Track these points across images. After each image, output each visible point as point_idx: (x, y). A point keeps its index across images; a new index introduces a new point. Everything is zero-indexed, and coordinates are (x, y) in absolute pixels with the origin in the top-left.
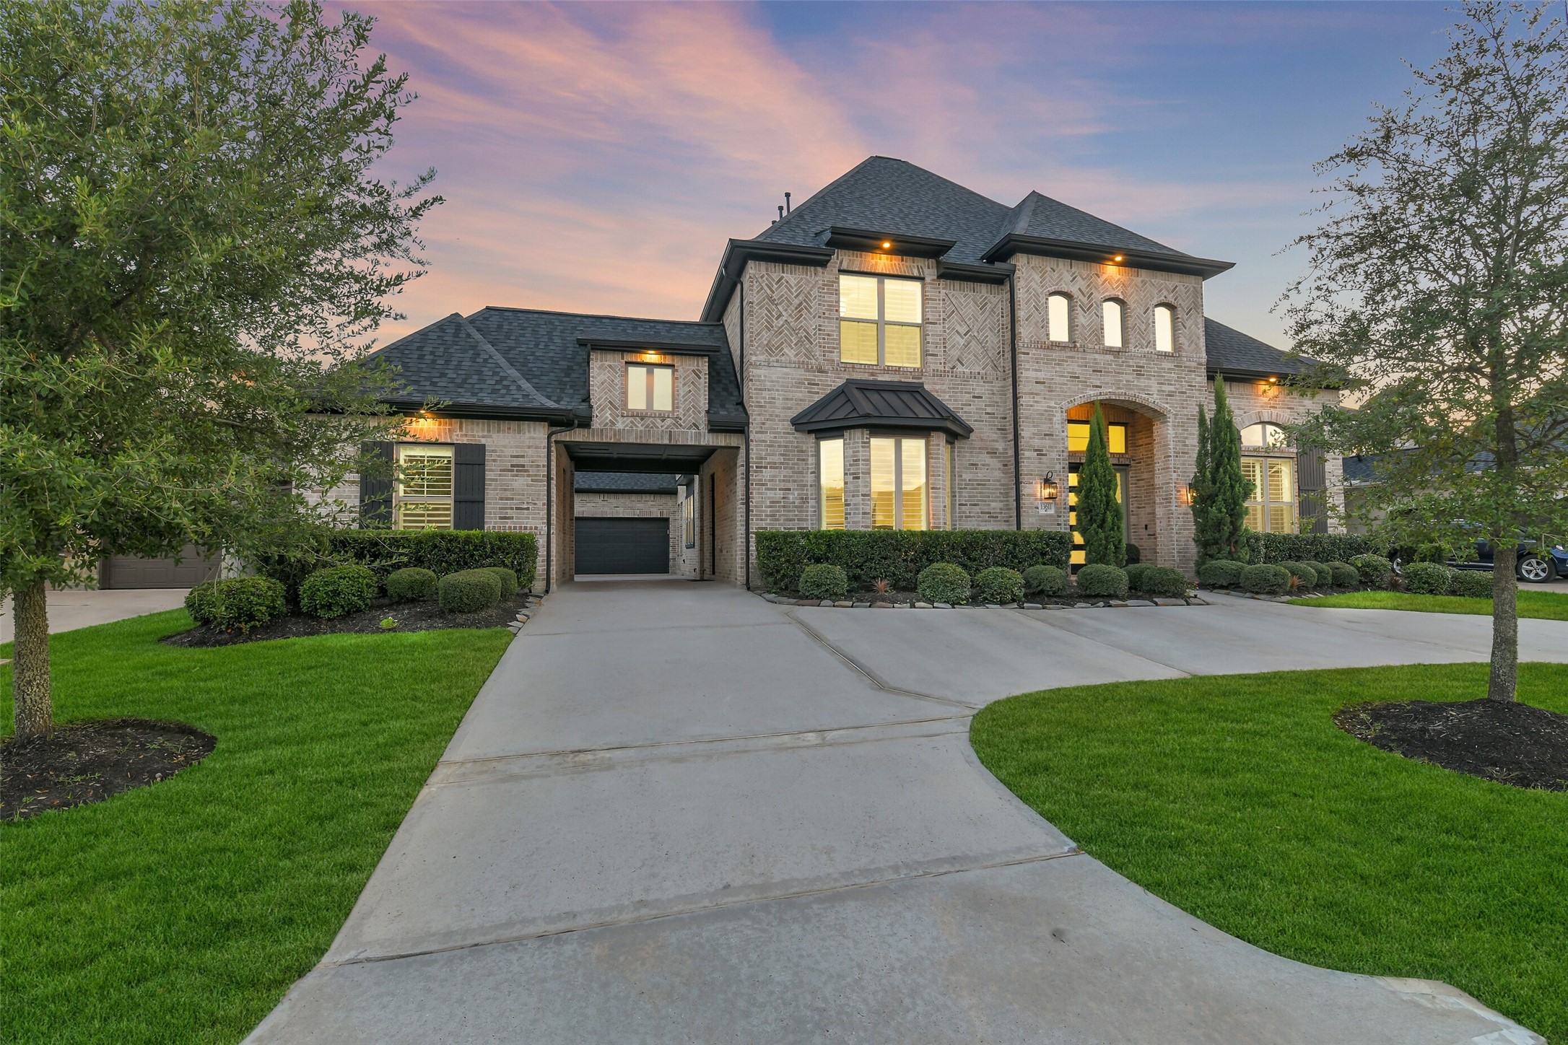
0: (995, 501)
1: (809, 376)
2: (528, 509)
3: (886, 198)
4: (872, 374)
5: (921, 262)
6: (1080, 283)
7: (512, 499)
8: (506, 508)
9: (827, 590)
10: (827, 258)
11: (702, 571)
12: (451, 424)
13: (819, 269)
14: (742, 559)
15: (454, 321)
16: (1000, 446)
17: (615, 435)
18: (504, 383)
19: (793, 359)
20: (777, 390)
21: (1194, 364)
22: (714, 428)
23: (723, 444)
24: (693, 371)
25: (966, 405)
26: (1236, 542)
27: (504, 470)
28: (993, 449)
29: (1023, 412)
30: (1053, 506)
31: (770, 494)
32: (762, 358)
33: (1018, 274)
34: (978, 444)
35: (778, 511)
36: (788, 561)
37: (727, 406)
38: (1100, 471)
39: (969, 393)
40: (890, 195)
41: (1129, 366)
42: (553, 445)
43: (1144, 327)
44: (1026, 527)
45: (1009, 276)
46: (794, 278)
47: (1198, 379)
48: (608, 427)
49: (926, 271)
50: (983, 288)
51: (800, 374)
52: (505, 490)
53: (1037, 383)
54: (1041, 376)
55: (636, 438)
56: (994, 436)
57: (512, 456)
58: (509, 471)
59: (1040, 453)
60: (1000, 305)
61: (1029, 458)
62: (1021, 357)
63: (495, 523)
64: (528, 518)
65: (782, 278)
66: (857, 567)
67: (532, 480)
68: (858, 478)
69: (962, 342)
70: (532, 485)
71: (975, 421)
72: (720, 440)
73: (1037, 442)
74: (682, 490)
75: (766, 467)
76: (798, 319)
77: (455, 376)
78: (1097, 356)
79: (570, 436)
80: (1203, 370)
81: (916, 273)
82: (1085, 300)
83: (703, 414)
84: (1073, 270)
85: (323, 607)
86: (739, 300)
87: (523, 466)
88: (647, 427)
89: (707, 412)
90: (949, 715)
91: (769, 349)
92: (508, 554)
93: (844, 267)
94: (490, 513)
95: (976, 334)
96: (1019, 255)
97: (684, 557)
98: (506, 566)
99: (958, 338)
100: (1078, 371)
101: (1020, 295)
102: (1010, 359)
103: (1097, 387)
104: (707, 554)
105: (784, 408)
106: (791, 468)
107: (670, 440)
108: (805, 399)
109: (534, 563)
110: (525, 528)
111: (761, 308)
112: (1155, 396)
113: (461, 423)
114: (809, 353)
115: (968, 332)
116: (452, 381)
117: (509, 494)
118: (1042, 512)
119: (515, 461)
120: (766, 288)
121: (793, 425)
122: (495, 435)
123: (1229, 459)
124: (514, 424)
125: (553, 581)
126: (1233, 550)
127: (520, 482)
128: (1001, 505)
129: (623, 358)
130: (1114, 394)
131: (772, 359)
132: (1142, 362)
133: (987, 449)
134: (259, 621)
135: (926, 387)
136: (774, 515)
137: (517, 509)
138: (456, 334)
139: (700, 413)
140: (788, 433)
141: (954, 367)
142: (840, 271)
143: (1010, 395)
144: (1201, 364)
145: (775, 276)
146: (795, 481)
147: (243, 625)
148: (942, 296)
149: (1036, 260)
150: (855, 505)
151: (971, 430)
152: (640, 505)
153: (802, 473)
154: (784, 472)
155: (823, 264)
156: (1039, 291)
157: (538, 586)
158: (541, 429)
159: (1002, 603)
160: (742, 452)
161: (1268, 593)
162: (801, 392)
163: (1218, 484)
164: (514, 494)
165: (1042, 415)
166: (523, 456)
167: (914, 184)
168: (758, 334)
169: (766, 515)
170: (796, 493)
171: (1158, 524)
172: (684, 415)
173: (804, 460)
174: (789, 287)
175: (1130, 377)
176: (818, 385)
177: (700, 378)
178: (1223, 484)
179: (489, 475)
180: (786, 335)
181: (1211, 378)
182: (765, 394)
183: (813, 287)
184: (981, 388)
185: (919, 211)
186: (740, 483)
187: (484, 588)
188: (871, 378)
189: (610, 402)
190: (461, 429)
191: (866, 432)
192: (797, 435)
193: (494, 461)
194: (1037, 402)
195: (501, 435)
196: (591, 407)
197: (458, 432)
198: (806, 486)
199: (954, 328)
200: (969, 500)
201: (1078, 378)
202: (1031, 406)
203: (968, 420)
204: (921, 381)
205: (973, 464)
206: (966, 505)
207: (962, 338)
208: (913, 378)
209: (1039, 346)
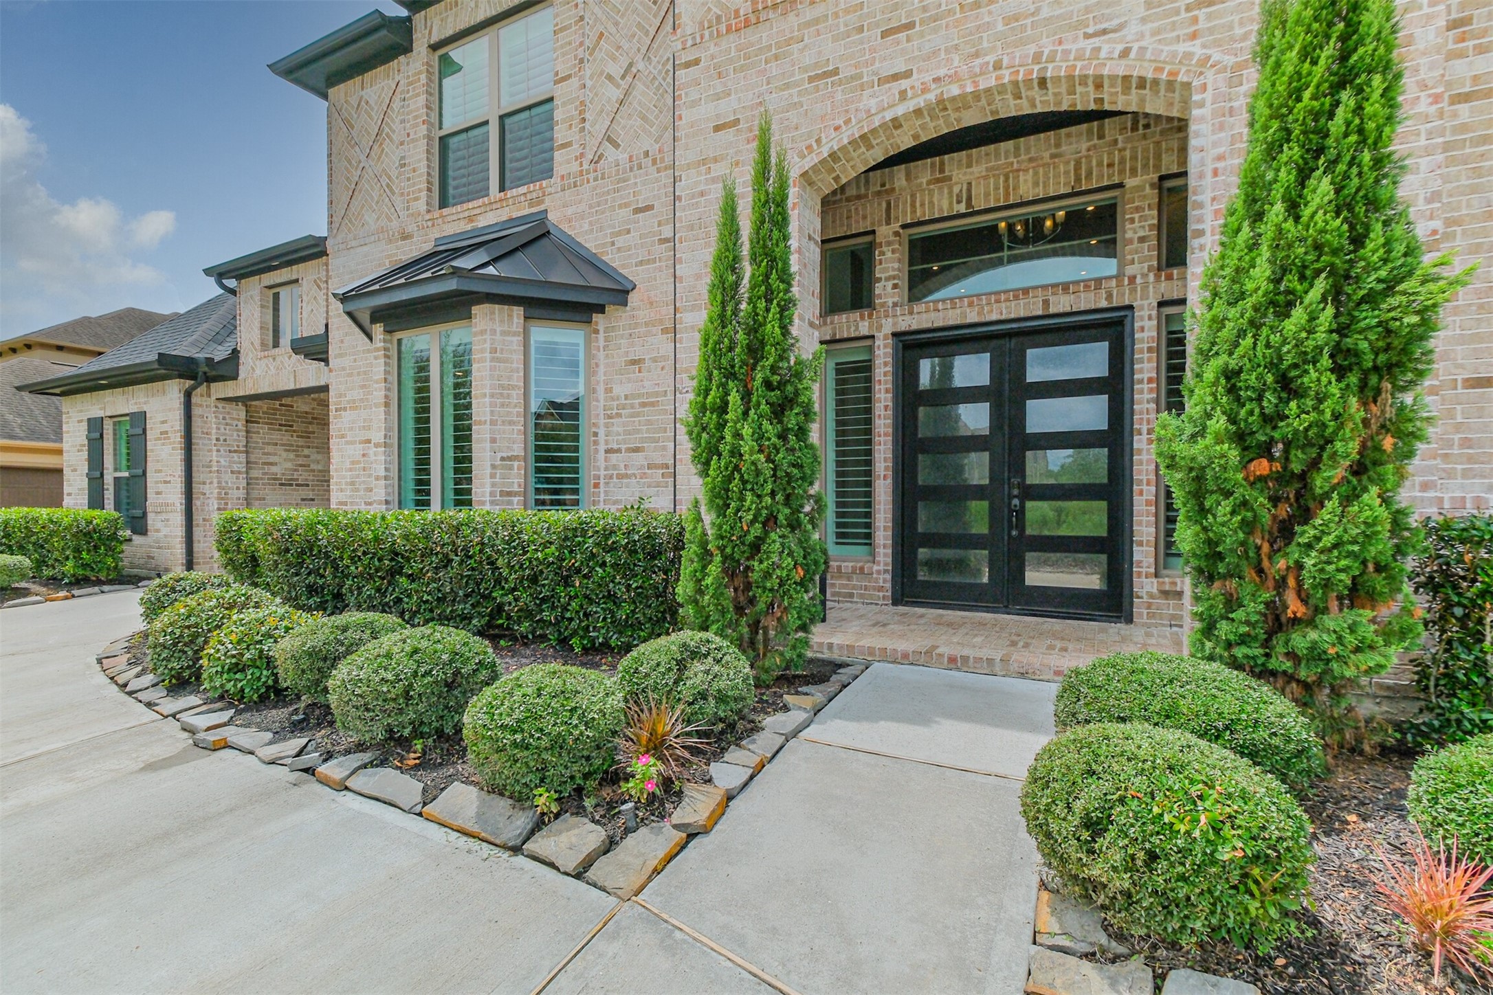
1: (391, 250)
2: (170, 482)
7: (162, 471)
8: (158, 482)
12: (128, 393)
13: (403, 59)
17: (254, 385)
19: (373, 227)
24: (315, 281)
25: (620, 233)
31: (351, 450)
32: (340, 238)
34: (643, 315)
39: (626, 205)
46: (374, 92)
48: (249, 375)
51: (381, 250)
52: (158, 461)
53: (717, 129)
55: (270, 385)
57: (161, 422)
58: (159, 439)
63: (153, 499)
65: (362, 98)
67: (172, 449)
69: (617, 96)
70: (172, 455)
76: (380, 157)
87: (167, 433)
88: (277, 368)
91: (349, 221)
93: (435, 38)
94: (150, 488)
95: (644, 66)
99: (610, 91)
106: (371, 407)
107: (295, 383)
110: (168, 505)
111: (340, 160)
113: (133, 391)
114: (391, 212)
117: (160, 466)
119: (163, 428)
120: (344, 125)
122: (151, 401)
124: (161, 385)
127: (165, 452)
131: (350, 236)
135: (550, 217)
137: (164, 482)
141: (599, 158)
142: (432, 47)
145: (355, 100)
148: (579, 12)
151: (630, 287)
154: (364, 414)
166: (166, 421)
168: (338, 203)
174: (369, 110)
177: (321, 290)
179: (149, 445)
180: (367, 191)
184: (651, 187)
189: (252, 343)
190: (133, 397)
193: (151, 429)
195: (154, 399)
196: (238, 352)
197: (132, 401)
199: (601, 74)
200: (625, 442)
201: (835, 72)
202: (702, 194)
203: (624, 266)
204: (542, 208)
205: (634, 362)
206: (619, 451)
207: (618, 86)
208: (531, 206)
209: (723, 28)
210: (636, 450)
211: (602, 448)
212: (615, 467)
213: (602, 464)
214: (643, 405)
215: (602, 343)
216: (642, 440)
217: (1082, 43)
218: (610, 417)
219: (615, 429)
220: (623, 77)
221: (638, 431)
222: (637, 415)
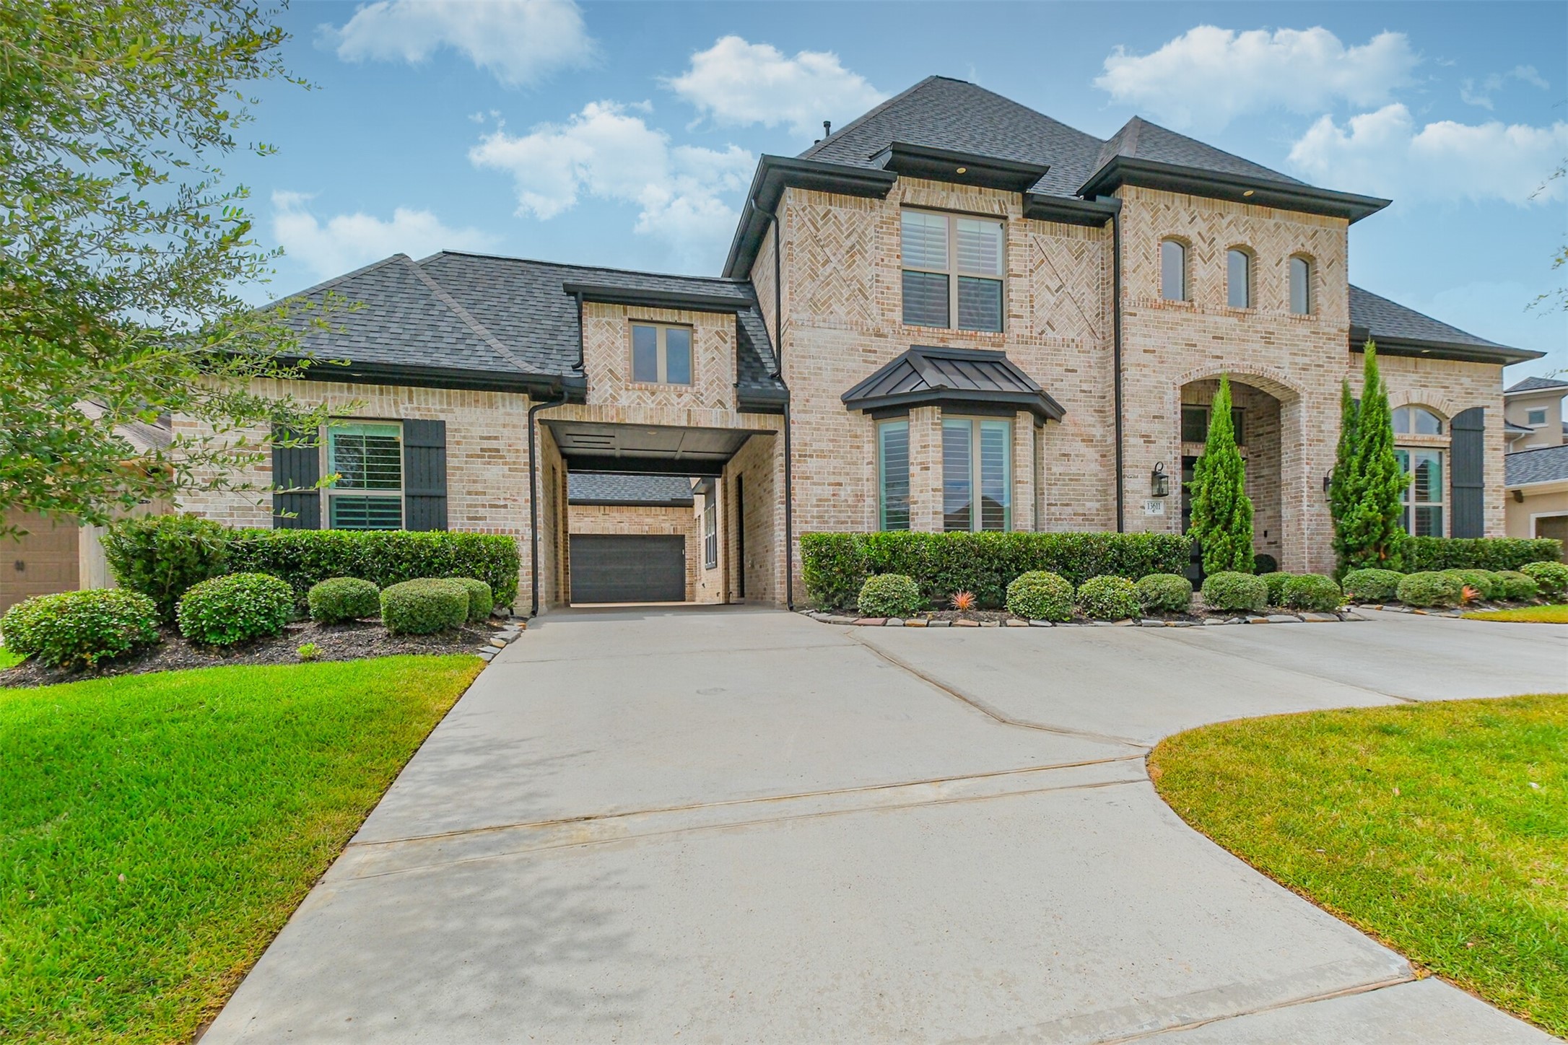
0: (1091, 500)
1: (866, 341)
2: (505, 506)
3: (954, 122)
4: (942, 340)
5: (1004, 195)
6: (1201, 226)
7: (485, 493)
8: (476, 506)
9: (894, 607)
10: (884, 186)
11: (727, 594)
12: (396, 393)
13: (876, 201)
14: (782, 572)
15: (399, 263)
16: (1098, 432)
17: (618, 414)
18: (468, 341)
19: (844, 318)
20: (825, 358)
21: (1334, 331)
22: (745, 407)
23: (756, 427)
24: (717, 333)
25: (1056, 380)
26: (1387, 547)
27: (472, 456)
28: (1089, 436)
29: (1127, 389)
30: (1162, 505)
31: (818, 490)
32: (805, 316)
33: (1124, 212)
34: (1071, 429)
35: (827, 511)
36: (843, 571)
37: (760, 380)
38: (1226, 460)
39: (1060, 365)
40: (958, 120)
41: (1257, 332)
42: (537, 425)
43: (1275, 283)
44: (1129, 531)
45: (1112, 215)
46: (845, 211)
47: (1339, 349)
48: (608, 403)
49: (1009, 207)
50: (1080, 230)
51: (853, 338)
52: (475, 482)
53: (1145, 351)
54: (1150, 343)
55: (646, 418)
56: (1091, 420)
57: (482, 438)
58: (478, 456)
59: (1148, 440)
60: (1099, 254)
61: (1134, 446)
62: (1126, 320)
63: (462, 524)
64: (506, 519)
65: (829, 211)
66: (929, 578)
67: (510, 470)
68: (927, 469)
69: (1053, 300)
70: (509, 477)
71: (1069, 400)
72: (754, 422)
73: (1144, 427)
74: (700, 501)
75: (811, 456)
76: (850, 266)
77: (400, 331)
78: (1218, 319)
79: (559, 413)
80: (1345, 339)
81: (997, 211)
82: (1205, 247)
83: (731, 388)
84: (1192, 208)
85: (212, 629)
86: (773, 244)
87: (498, 450)
88: (659, 403)
89: (736, 385)
90: (1112, 757)
91: (814, 304)
92: (479, 561)
93: (908, 200)
94: (455, 512)
95: (1070, 291)
96: (1126, 187)
97: (703, 581)
98: (478, 578)
99: (1049, 295)
100: (1195, 338)
101: (1127, 239)
102: (1112, 323)
103: (1218, 357)
104: (734, 573)
105: (832, 381)
106: (842, 458)
107: (689, 421)
108: (859, 371)
109: (515, 574)
110: (503, 531)
111: (802, 251)
112: (1286, 370)
113: (411, 392)
114: (864, 312)
115: (1061, 287)
116: (396, 336)
117: (479, 487)
118: (1149, 512)
119: (486, 444)
120: (809, 224)
121: (845, 402)
122: (458, 410)
123: (1382, 445)
124: (483, 395)
125: (541, 601)
126: (1383, 556)
127: (493, 472)
128: (1097, 505)
129: (625, 312)
130: (1238, 366)
131: (817, 318)
132: (1272, 327)
133: (1081, 435)
134: (113, 650)
135: (1007, 356)
136: (821, 517)
137: (491, 506)
138: (401, 280)
139: (726, 386)
140: (839, 413)
141: (1043, 332)
142: (902, 205)
143: (1111, 367)
144: (1342, 331)
145: (821, 209)
146: (848, 474)
147: (87, 656)
148: (1030, 240)
149: (1148, 194)
150: (923, 502)
151: (1063, 412)
152: (648, 520)
153: (855, 464)
154: (834, 462)
155: (881, 194)
156: (1150, 234)
157: (522, 604)
158: (520, 403)
159: (1114, 619)
160: (781, 437)
161: (1435, 607)
162: (855, 361)
163: (1368, 476)
164: (487, 487)
165: (1151, 392)
166: (496, 438)
167: (986, 109)
168: (800, 285)
169: (812, 517)
170: (849, 488)
171: (1284, 528)
172: (707, 389)
173: (858, 447)
174: (838, 226)
175: (1257, 346)
176: (875, 352)
177: (725, 342)
178: (1374, 475)
179: (451, 462)
180: (835, 287)
181: (1356, 347)
182: (809, 362)
183: (868, 225)
184: (1073, 358)
185: (995, 139)
186: (779, 477)
187: (443, 603)
188: (941, 345)
189: (610, 371)
190: (411, 400)
191: (937, 409)
192: (850, 415)
193: (458, 443)
194: (1145, 376)
195: (466, 409)
196: (585, 376)
197: (407, 405)
198: (862, 479)
199: (1043, 283)
200: (1059, 500)
201: (1195, 345)
202: (1138, 381)
203: (1059, 400)
204: (1002, 349)
205: (1064, 455)
206: (1056, 505)
207: (1054, 295)
208: (993, 345)
209: (1149, 304)
210: (1067, 505)
211: (1046, 502)
212: (1053, 514)
213: (1046, 512)
214: (1071, 480)
215: (1044, 441)
216: (1070, 500)
217: (1273, 369)
218: (1050, 485)
219: (1053, 492)
220: (1057, 291)
221: (1068, 494)
222: (1067, 485)
